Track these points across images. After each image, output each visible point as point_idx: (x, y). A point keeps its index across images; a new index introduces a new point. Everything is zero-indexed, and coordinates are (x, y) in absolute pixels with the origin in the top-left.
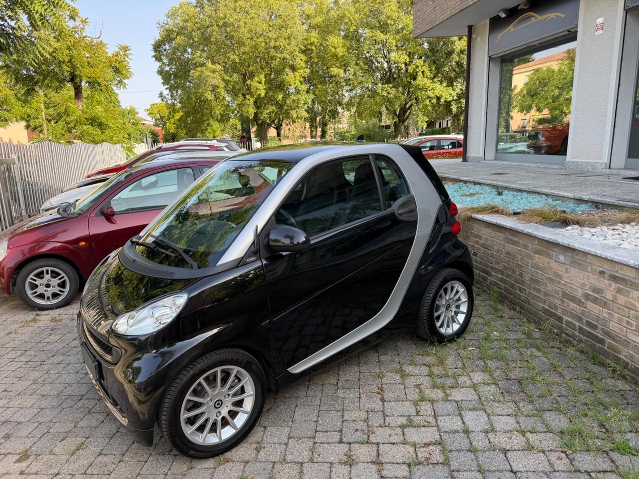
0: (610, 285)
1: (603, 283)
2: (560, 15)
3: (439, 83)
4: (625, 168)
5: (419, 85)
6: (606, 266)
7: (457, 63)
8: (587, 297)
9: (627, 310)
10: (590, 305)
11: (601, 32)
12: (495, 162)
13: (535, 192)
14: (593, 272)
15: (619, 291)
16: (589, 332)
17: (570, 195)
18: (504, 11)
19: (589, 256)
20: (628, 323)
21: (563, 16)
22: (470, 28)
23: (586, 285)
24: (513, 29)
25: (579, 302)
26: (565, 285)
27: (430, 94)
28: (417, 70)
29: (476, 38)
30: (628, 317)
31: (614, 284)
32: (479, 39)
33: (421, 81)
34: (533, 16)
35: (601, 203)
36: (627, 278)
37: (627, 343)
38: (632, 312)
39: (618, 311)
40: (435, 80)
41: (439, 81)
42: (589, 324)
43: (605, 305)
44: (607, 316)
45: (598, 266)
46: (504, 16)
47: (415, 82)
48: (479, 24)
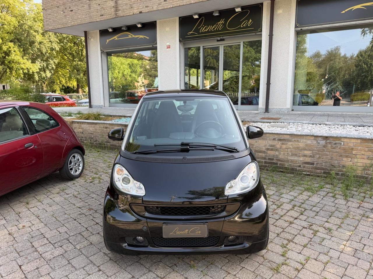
0: (278, 143)
1: (275, 143)
2: (146, 37)
3: (26, 60)
5: (13, 60)
6: (276, 137)
8: (268, 149)
9: (287, 149)
10: (269, 152)
11: (169, 49)
12: (110, 108)
14: (270, 140)
15: (283, 144)
16: (270, 162)
18: (112, 28)
19: (267, 134)
20: (288, 154)
22: (86, 33)
23: (267, 145)
24: (117, 39)
25: (264, 152)
26: (256, 147)
27: (23, 66)
30: (288, 152)
31: (280, 142)
32: (92, 40)
33: (14, 57)
34: (129, 35)
36: (286, 139)
37: (288, 161)
38: (289, 150)
39: (283, 151)
40: (24, 58)
42: (269, 159)
43: (277, 150)
44: (278, 154)
45: (272, 137)
46: (110, 30)
47: (10, 58)
48: (92, 32)
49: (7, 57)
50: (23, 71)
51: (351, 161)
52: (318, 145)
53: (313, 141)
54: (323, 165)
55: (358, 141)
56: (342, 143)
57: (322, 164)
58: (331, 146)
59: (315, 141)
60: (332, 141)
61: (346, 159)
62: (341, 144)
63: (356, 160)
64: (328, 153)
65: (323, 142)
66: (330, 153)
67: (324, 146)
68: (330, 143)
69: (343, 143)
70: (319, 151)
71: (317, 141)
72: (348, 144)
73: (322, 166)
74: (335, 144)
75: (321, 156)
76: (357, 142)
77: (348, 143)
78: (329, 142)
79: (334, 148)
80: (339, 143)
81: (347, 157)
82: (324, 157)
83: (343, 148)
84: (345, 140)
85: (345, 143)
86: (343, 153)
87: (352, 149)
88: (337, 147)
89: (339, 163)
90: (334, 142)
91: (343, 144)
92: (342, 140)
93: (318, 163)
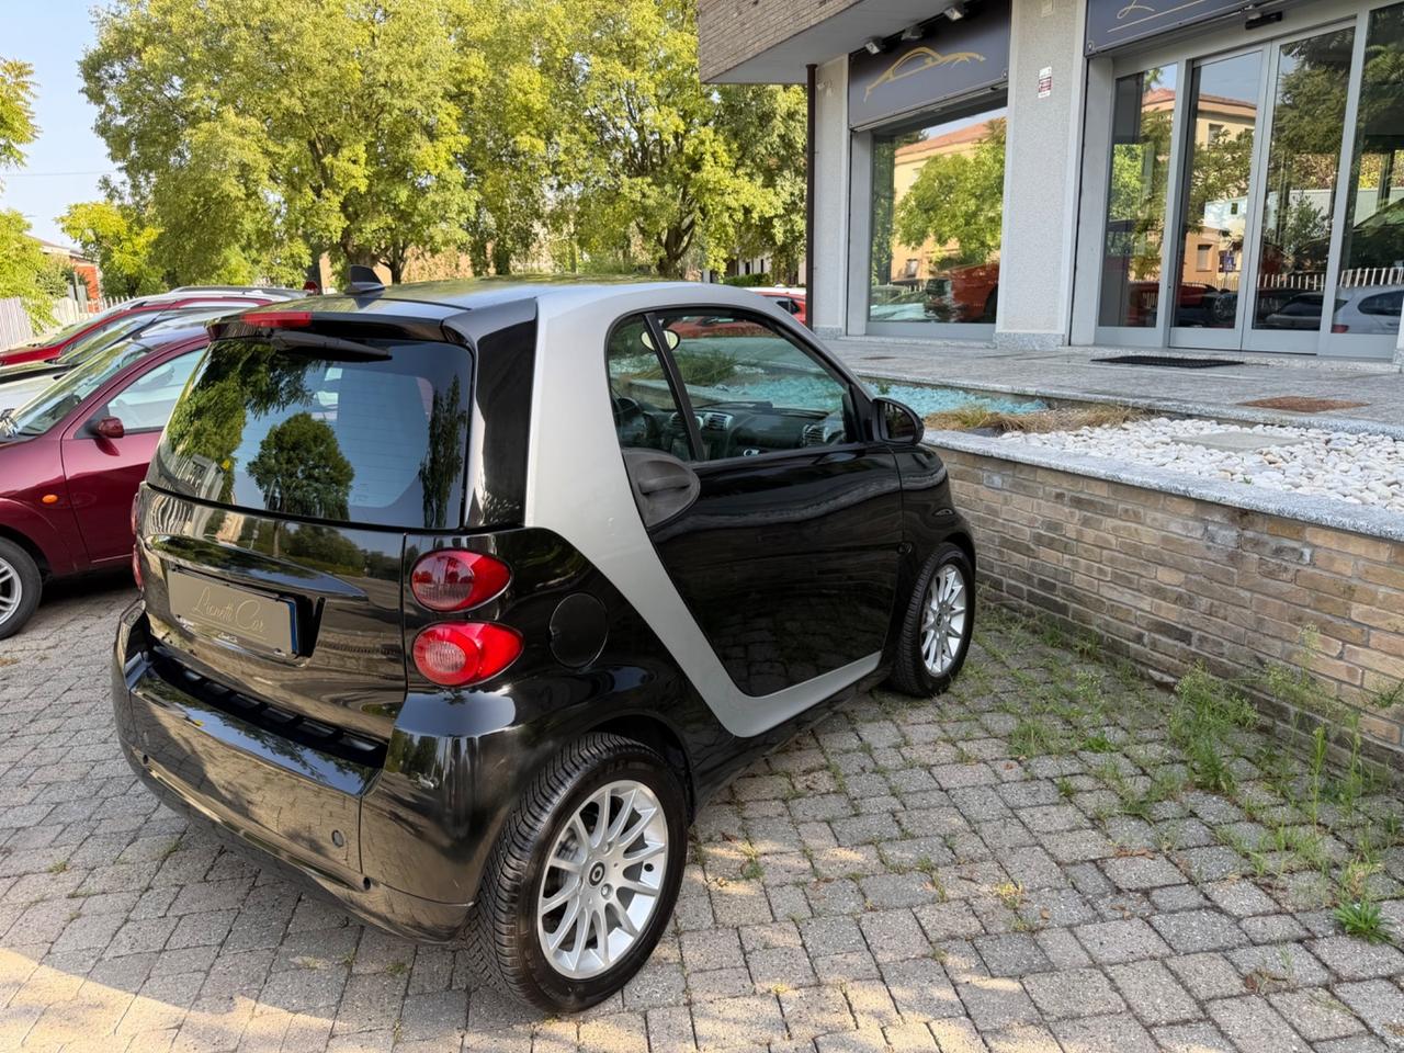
0: (1072, 514)
1: (1062, 512)
2: (977, 56)
3: (747, 178)
4: (1095, 345)
5: (708, 181)
6: (1065, 485)
7: (781, 137)
8: (1038, 539)
9: (1098, 550)
10: (1043, 552)
11: (1048, 93)
12: (867, 338)
13: (945, 387)
14: (1046, 497)
15: (1086, 522)
16: (1044, 598)
17: (1005, 387)
18: (877, 41)
19: (1039, 471)
20: (1101, 571)
21: (982, 59)
22: (812, 69)
23: (1036, 520)
24: (892, 79)
25: (1027, 551)
26: (1003, 525)
27: (730, 200)
28: (702, 149)
29: (825, 90)
30: (1100, 562)
31: (1077, 512)
32: (829, 92)
33: (710, 172)
34: (928, 55)
35: (1057, 399)
36: (1097, 499)
37: (1098, 605)
38: (1105, 552)
39: (1085, 555)
40: (740, 172)
41: (747, 174)
42: (1043, 584)
43: (1066, 549)
44: (1068, 566)
45: (1054, 486)
46: (875, 50)
47: (699, 175)
48: (830, 63)
49: (693, 175)
50: (731, 216)
51: (1340, 657)
52: (1209, 548)
53: (1191, 523)
54: (1225, 650)
55: (1378, 551)
56: (1307, 552)
57: (1222, 645)
58: (1262, 562)
59: (1197, 524)
60: (1266, 537)
61: (1323, 641)
62: (1302, 554)
63: (1364, 657)
64: (1248, 594)
65: (1227, 536)
66: (1256, 595)
67: (1234, 558)
68: (1257, 543)
69: (1311, 556)
70: (1211, 579)
71: (1206, 529)
72: (1332, 560)
73: (1222, 655)
74: (1278, 551)
75: (1216, 603)
76: (1373, 555)
77: (1334, 554)
78: (1251, 540)
79: (1270, 574)
80: (1294, 550)
81: (1324, 629)
82: (1232, 611)
83: (1311, 578)
84: (1320, 539)
85: (1321, 554)
86: (1308, 607)
87: (1350, 591)
88: (1286, 570)
89: (1290, 655)
90: (1273, 543)
91: (1307, 558)
92: (1309, 533)
93: (1206, 638)
